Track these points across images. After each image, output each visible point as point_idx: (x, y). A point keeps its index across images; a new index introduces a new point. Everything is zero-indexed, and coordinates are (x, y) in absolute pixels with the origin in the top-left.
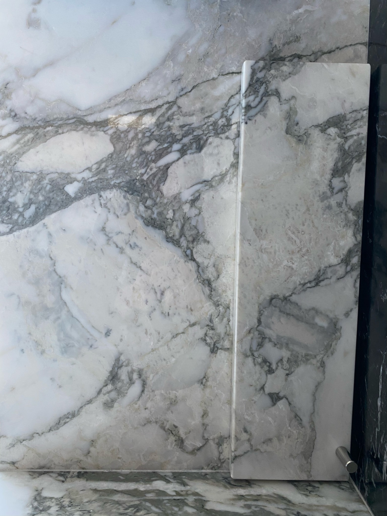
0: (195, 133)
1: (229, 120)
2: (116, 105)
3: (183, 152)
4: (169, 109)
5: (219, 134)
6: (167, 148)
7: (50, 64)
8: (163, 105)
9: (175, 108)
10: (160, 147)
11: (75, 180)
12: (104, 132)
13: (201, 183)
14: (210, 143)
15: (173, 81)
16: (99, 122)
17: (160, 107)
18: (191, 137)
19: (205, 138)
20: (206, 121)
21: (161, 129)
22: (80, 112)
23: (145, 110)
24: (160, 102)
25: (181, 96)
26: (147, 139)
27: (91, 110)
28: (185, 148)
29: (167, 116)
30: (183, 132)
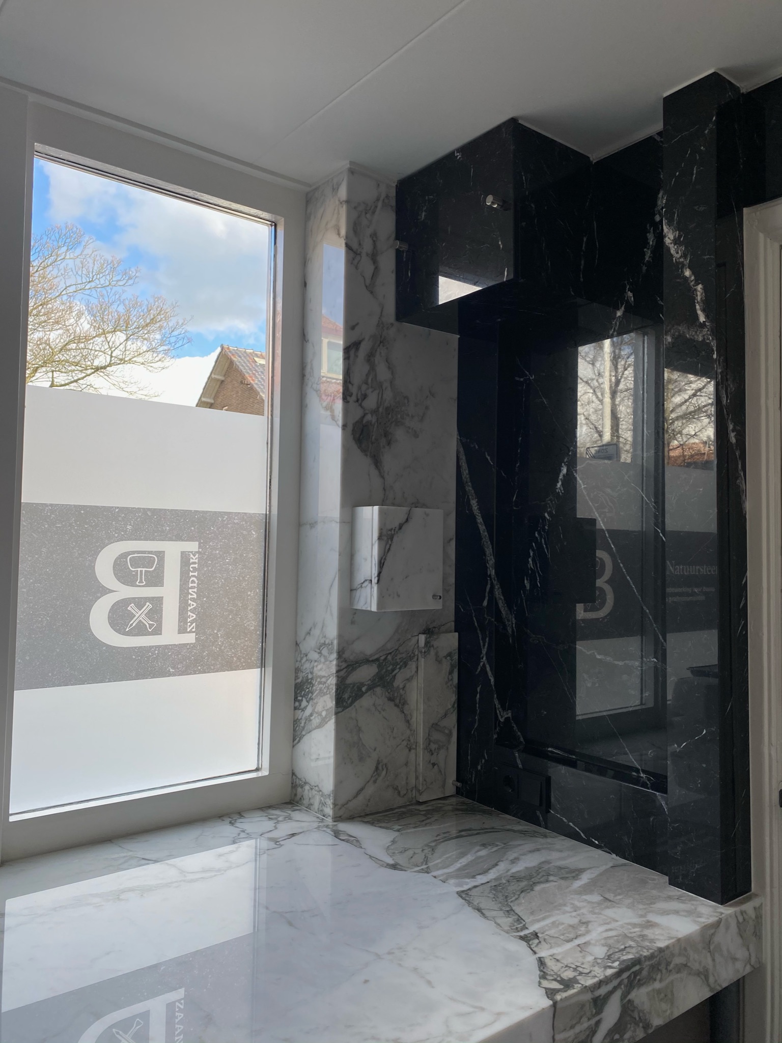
0: (404, 661)
1: (414, 654)
2: (380, 652)
3: (400, 668)
4: (396, 652)
5: (411, 660)
6: (395, 668)
7: (358, 638)
9: (398, 651)
10: (393, 668)
11: (366, 685)
12: (375, 664)
13: (406, 680)
14: (410, 663)
15: (397, 641)
16: (374, 660)
17: (393, 651)
19: (407, 662)
20: (408, 656)
21: (394, 660)
22: (367, 657)
23: (388, 653)
25: (400, 647)
26: (389, 665)
29: (395, 655)
30: (401, 661)
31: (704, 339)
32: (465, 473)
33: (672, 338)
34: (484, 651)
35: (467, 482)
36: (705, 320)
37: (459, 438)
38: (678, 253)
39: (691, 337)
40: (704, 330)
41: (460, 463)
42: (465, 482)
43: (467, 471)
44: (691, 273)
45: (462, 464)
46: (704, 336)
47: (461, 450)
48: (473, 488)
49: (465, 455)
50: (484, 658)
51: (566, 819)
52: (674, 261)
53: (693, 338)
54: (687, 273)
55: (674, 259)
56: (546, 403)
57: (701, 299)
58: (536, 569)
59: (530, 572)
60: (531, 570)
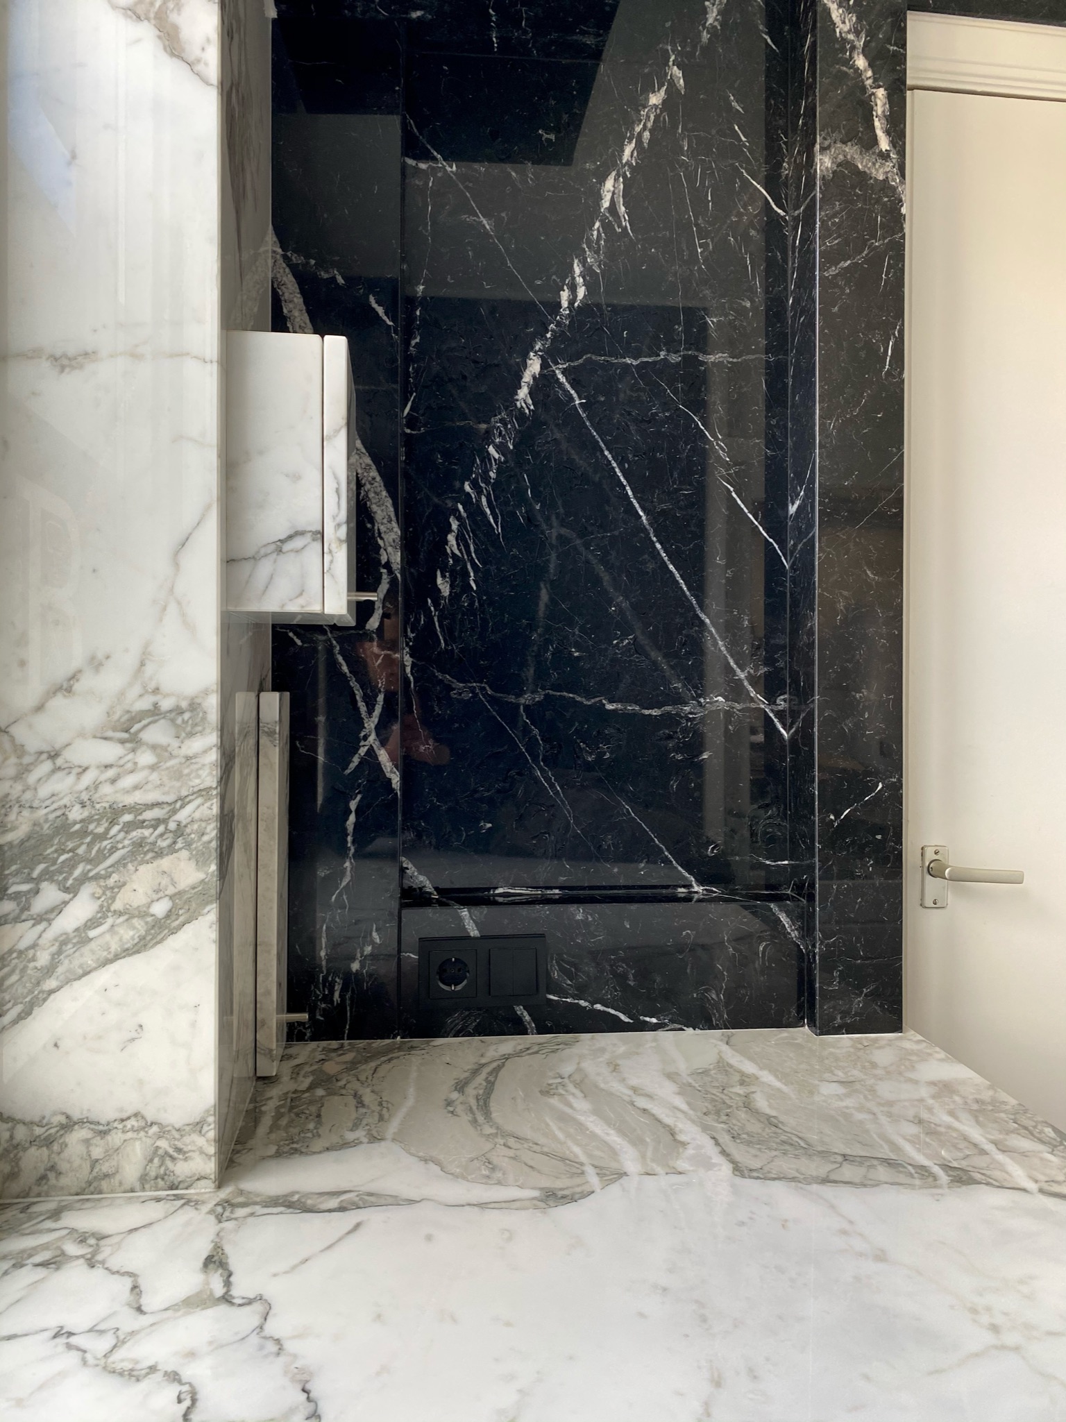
31: (887, 178)
33: (833, 163)
34: (371, 723)
36: (888, 149)
37: (280, 250)
38: (844, 22)
39: (866, 169)
40: (887, 164)
44: (867, 64)
46: (887, 173)
47: (288, 279)
50: (372, 737)
51: (585, 1000)
52: (838, 34)
53: (868, 172)
54: (861, 62)
55: (838, 30)
56: (488, 227)
57: (884, 112)
58: (466, 557)
59: (451, 562)
60: (452, 558)
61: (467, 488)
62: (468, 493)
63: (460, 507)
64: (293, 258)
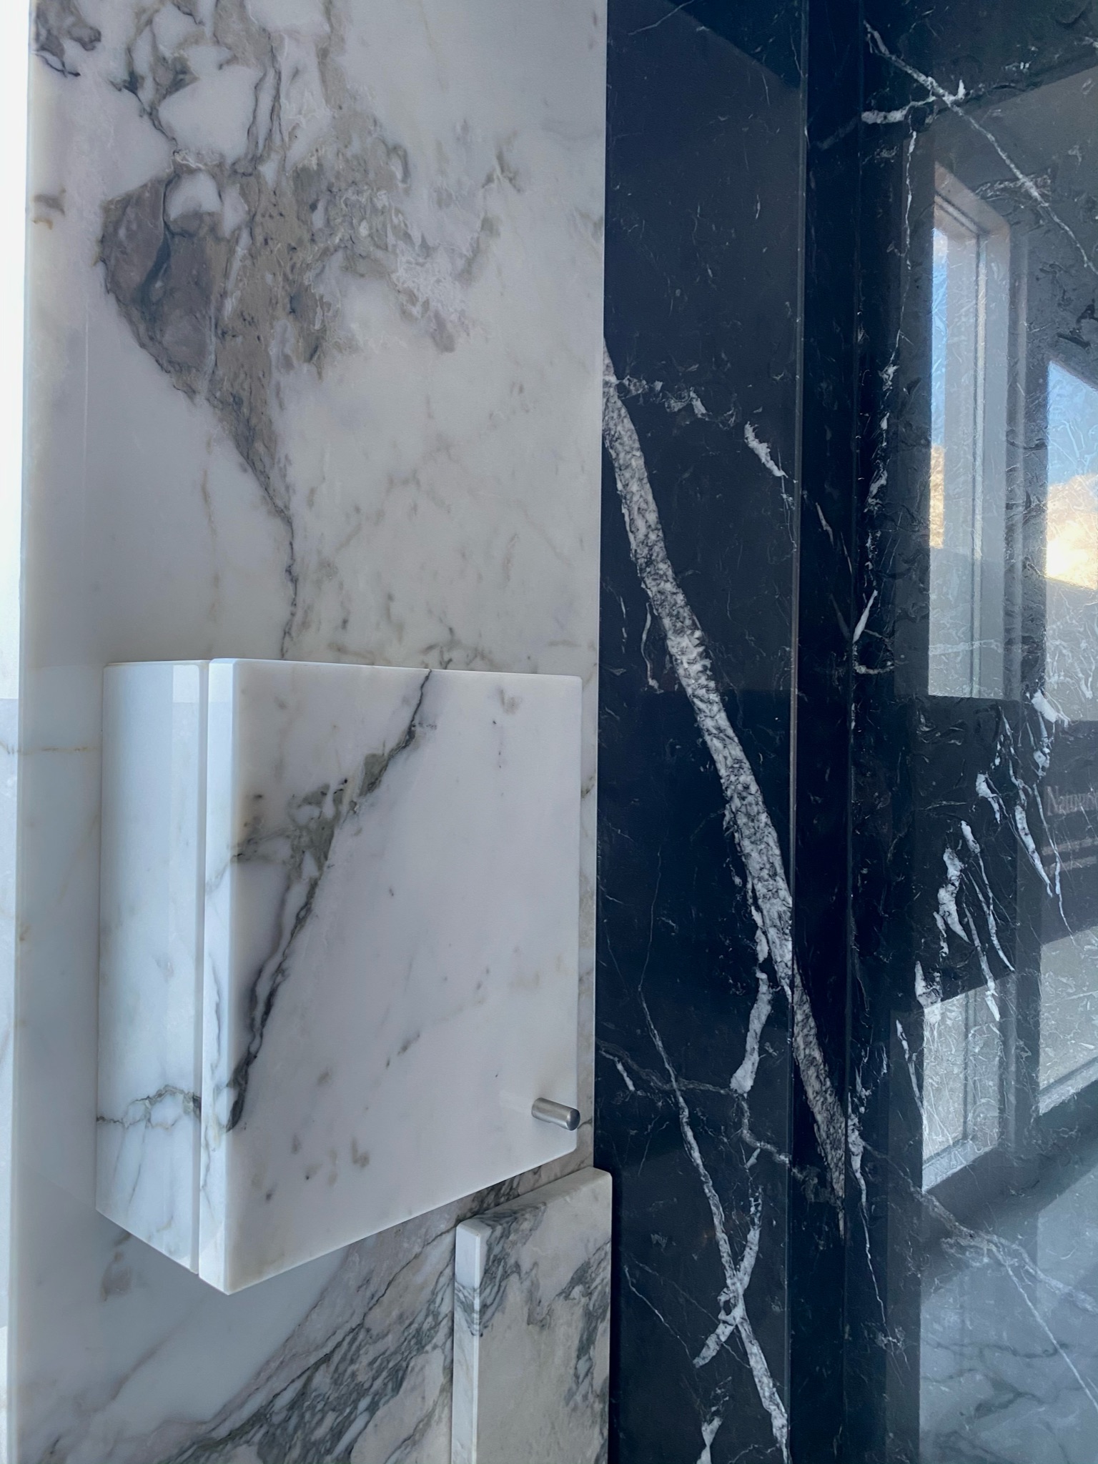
0: (391, 1365)
1: (436, 1315)
2: (268, 1379)
3: (372, 1409)
4: (354, 1339)
5: (423, 1347)
6: (351, 1413)
8: (344, 1339)
9: (361, 1336)
10: (340, 1419)
12: (247, 1442)
13: (399, 1447)
14: (413, 1369)
15: (360, 1287)
16: (238, 1429)
17: (339, 1345)
18: (384, 1374)
19: (404, 1364)
20: (406, 1334)
21: (341, 1384)
22: (204, 1427)
23: (316, 1363)
24: (338, 1337)
25: (370, 1309)
26: (319, 1416)
27: (224, 1413)
28: (377, 1398)
29: (349, 1357)
30: (374, 1371)
32: (640, 524)
34: (738, 1282)
35: (650, 562)
37: (613, 379)
41: (620, 486)
42: (642, 561)
43: (652, 517)
45: (626, 486)
47: (626, 428)
48: (679, 586)
49: (642, 449)
50: (739, 1312)
58: (977, 942)
59: (946, 950)
60: (948, 941)
61: (982, 788)
62: (985, 800)
63: (967, 830)
64: (632, 387)
